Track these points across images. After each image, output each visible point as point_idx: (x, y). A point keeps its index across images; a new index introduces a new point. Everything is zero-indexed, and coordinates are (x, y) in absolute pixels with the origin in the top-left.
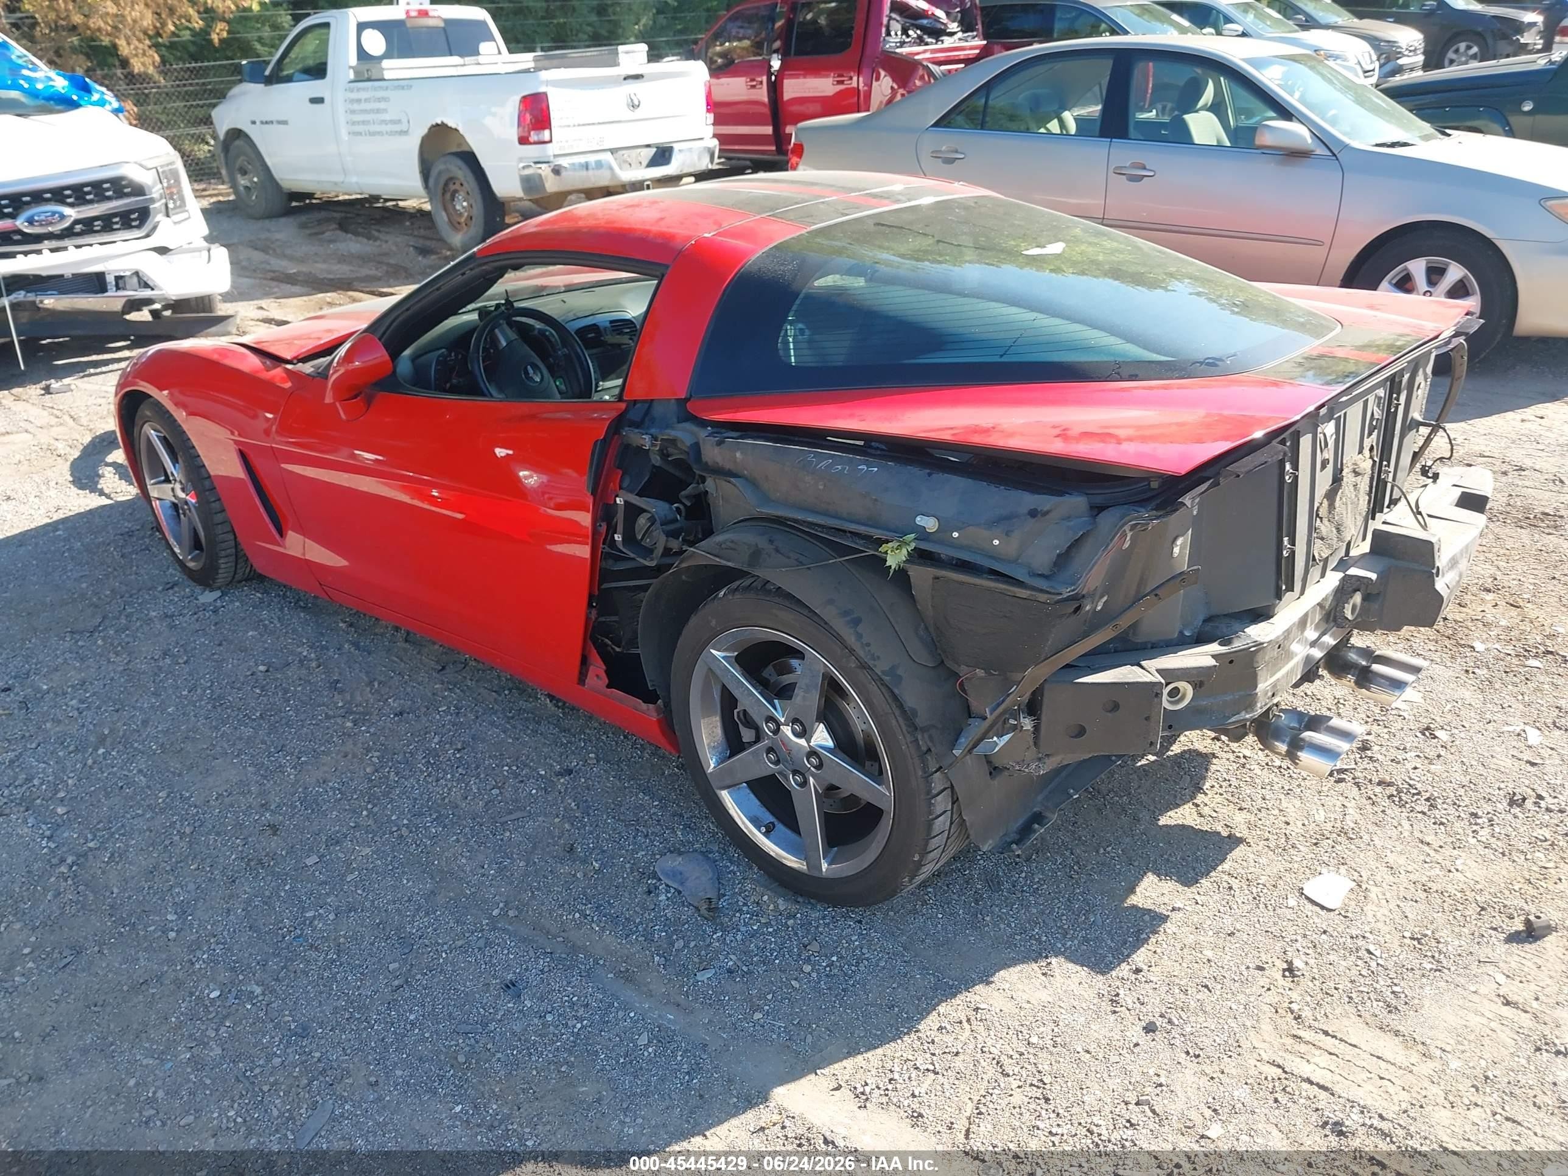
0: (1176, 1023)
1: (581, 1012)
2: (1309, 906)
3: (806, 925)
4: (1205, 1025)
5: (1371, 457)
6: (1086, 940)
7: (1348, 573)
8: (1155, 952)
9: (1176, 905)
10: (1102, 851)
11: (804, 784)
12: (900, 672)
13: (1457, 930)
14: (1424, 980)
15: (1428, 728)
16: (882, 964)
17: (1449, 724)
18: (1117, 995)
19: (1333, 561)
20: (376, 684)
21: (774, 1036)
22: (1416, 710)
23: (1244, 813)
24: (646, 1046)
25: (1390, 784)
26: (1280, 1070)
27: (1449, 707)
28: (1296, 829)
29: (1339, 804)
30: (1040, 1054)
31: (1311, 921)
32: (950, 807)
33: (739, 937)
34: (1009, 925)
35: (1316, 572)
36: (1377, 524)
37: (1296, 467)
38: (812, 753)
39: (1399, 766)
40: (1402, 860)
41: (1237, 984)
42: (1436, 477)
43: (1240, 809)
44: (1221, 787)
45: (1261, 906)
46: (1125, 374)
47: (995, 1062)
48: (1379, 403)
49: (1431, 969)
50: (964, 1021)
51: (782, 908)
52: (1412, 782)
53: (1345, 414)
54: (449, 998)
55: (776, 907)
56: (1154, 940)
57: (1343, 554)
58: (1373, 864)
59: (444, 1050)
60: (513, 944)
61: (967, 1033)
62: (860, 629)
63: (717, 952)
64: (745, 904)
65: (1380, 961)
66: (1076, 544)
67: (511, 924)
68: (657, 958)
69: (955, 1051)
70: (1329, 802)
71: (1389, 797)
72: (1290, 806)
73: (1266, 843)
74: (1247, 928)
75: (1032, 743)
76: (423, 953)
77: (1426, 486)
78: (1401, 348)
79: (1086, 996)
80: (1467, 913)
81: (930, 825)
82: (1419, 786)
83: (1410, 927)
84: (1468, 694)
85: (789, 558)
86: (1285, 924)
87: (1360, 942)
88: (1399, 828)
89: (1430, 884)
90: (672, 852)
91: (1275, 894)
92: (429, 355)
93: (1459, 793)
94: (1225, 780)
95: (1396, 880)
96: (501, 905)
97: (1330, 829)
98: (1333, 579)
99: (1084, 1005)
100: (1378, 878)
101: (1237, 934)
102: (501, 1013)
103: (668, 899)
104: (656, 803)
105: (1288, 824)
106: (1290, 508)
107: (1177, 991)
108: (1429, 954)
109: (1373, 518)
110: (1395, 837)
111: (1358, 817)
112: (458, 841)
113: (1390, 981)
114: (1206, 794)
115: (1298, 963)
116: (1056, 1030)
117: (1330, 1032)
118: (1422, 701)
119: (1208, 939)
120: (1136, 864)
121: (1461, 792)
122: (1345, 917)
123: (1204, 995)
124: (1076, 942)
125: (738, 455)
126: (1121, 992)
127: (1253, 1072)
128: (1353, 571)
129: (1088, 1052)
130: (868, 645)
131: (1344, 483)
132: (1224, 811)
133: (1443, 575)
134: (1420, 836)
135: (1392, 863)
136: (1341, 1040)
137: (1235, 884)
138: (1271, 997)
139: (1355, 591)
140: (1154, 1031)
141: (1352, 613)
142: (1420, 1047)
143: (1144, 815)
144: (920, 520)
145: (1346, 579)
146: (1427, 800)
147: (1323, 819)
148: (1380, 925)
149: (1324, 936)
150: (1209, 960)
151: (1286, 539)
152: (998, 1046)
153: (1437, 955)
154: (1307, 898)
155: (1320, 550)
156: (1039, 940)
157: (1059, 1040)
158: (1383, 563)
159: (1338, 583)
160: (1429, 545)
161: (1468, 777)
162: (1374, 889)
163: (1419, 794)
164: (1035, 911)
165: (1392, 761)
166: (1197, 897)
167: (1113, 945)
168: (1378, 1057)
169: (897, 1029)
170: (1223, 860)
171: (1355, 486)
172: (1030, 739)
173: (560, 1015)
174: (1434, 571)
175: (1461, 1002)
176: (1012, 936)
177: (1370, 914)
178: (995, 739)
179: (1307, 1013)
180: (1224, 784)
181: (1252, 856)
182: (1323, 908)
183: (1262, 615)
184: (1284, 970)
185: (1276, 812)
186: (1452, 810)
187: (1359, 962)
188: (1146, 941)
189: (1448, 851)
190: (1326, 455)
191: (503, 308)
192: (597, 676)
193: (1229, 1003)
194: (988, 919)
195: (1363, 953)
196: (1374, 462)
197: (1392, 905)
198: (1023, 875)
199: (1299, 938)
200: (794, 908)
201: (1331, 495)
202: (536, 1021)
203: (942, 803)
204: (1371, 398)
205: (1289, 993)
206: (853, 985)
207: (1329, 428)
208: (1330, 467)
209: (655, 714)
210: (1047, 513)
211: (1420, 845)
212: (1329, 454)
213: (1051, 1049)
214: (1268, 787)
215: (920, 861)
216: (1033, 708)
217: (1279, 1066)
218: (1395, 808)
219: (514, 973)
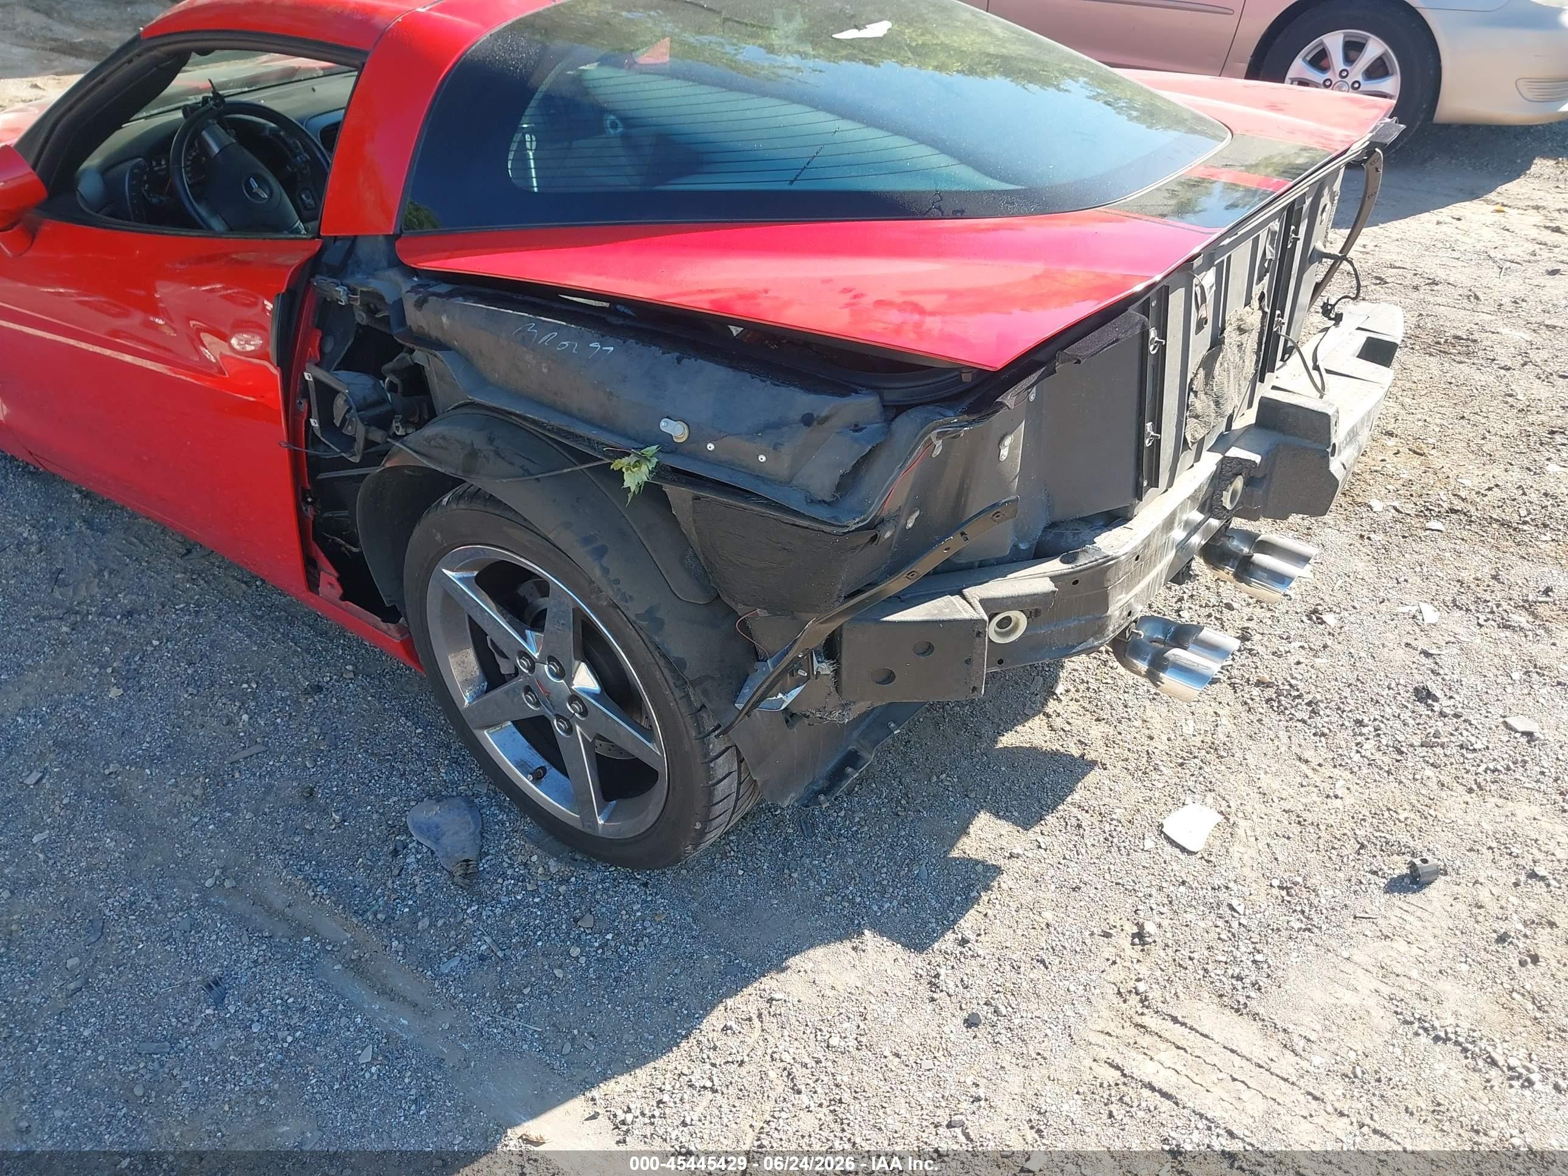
0: (1004, 1012)
1: (295, 1020)
2: (1168, 848)
3: (580, 892)
4: (1037, 1013)
5: (1261, 308)
6: (907, 900)
7: (1227, 454)
8: (986, 915)
9: (1015, 851)
10: (935, 779)
11: (570, 730)
12: (660, 614)
13: (1331, 874)
14: (1291, 943)
15: (1315, 611)
16: (666, 941)
17: (1338, 605)
18: (937, 976)
19: (1211, 439)
20: (106, 574)
21: (525, 1047)
22: (1303, 588)
23: (1102, 727)
24: (369, 1065)
25: (1269, 685)
26: (1119, 1073)
27: (1339, 583)
28: (1160, 745)
29: (1211, 711)
30: (840, 1061)
31: (1170, 868)
32: (735, 767)
33: (498, 911)
34: (819, 882)
35: (1188, 457)
36: (1264, 390)
37: (1163, 334)
38: (574, 698)
39: (1280, 661)
40: (1276, 784)
41: (1078, 956)
42: (1338, 318)
43: (1098, 720)
44: (1077, 691)
45: (1114, 849)
46: (948, 211)
47: (785, 1073)
48: (1272, 240)
49: (1300, 929)
50: (754, 1017)
51: (553, 870)
52: (1293, 682)
53: (1229, 258)
54: (136, 1005)
55: (547, 870)
56: (986, 899)
57: (1223, 428)
58: (1244, 790)
59: (118, 1077)
60: (224, 926)
61: (757, 1032)
62: (605, 561)
63: (471, 932)
64: (511, 866)
65: (1244, 921)
66: (863, 463)
67: (226, 898)
68: (395, 943)
69: (739, 1059)
70: (1199, 709)
71: (1267, 701)
72: (1156, 715)
73: (1124, 764)
74: (1095, 879)
75: (833, 689)
76: (112, 942)
77: (1326, 329)
78: (1302, 168)
79: (901, 977)
80: (1345, 852)
81: (710, 790)
82: (1301, 685)
83: (1279, 872)
84: (1361, 565)
85: (512, 464)
86: (1138, 872)
87: (1223, 895)
88: (1276, 742)
89: (1305, 815)
90: (430, 797)
91: (1131, 832)
92: (121, 167)
93: (1344, 694)
94: (1083, 682)
95: (1269, 811)
96: (217, 872)
97: (1199, 744)
98: (1210, 461)
99: (897, 990)
100: (1249, 809)
101: (1084, 888)
102: (198, 1023)
103: (418, 861)
104: (419, 731)
105: (1151, 738)
106: (1155, 386)
107: (1008, 968)
108: (1299, 908)
109: (1262, 380)
110: (1270, 754)
111: (1231, 727)
112: (176, 785)
113: (1251, 946)
114: (1060, 701)
115: (1150, 927)
116: (862, 1026)
117: (1180, 1019)
118: (1311, 576)
119: (1049, 895)
120: (972, 795)
121: (1347, 692)
122: (1208, 861)
123: (1039, 973)
124: (895, 903)
125: (444, 319)
126: (942, 971)
127: (1087, 1076)
128: (1234, 452)
129: (897, 1055)
130: (617, 582)
131: (1226, 347)
132: (1078, 722)
133: (1340, 451)
134: (1298, 751)
135: (1265, 789)
136: (1191, 1028)
137: (1086, 819)
138: (1116, 974)
139: (1236, 475)
140: (976, 1025)
141: (1232, 501)
142: (1281, 1035)
143: (987, 730)
144: (666, 426)
145: (1225, 462)
146: (1309, 704)
147: (1191, 732)
148: (1246, 871)
149: (1182, 889)
150: (1048, 925)
151: (1149, 425)
152: (791, 1051)
153: (1307, 909)
154: (1167, 838)
155: (1193, 430)
156: (852, 902)
157: (864, 1039)
158: (1269, 439)
159: (1215, 468)
160: (1325, 417)
161: (1356, 673)
162: (1242, 823)
163: (1300, 696)
164: (851, 862)
165: (1274, 654)
166: (1040, 839)
167: (938, 906)
168: (1233, 1051)
169: (674, 1032)
170: (1072, 791)
171: (1240, 346)
172: (831, 684)
173: (270, 1024)
174: (1329, 450)
175: (1331, 973)
176: (821, 897)
177: (1237, 856)
178: (780, 696)
179: (1155, 995)
180: (1082, 687)
181: (1107, 782)
182: (1183, 850)
183: (1117, 518)
184: (1134, 936)
185: (1139, 723)
186: (1335, 718)
187: (1220, 923)
188: (976, 900)
189: (1328, 770)
190: (1203, 313)
191: (211, 103)
192: (330, 584)
193: (1067, 983)
194: (795, 875)
195: (1225, 910)
196: (1265, 313)
197: (1261, 845)
198: (842, 814)
199: (1154, 892)
200: (566, 870)
201: (1208, 363)
202: (239, 1033)
203: (723, 765)
204: (1263, 234)
205: (1137, 966)
206: (628, 973)
207: (1208, 279)
208: (1208, 329)
209: (397, 635)
210: (826, 419)
211: (1298, 763)
212: (1207, 312)
213: (854, 1052)
214: (1132, 691)
215: (703, 829)
216: (831, 649)
217: (1117, 1068)
218: (1274, 715)
219: (222, 966)
